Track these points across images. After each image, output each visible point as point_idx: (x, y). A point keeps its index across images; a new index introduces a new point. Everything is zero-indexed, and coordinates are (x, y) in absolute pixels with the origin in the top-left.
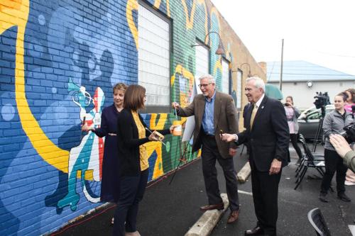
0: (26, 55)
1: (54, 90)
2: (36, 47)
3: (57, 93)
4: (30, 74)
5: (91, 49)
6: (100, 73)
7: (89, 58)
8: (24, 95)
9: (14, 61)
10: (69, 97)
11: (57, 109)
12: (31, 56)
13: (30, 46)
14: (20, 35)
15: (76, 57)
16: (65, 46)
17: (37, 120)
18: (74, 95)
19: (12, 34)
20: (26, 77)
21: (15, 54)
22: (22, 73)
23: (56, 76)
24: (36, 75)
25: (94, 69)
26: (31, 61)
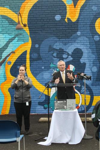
0: (30, 58)
1: (43, 68)
2: (34, 55)
3: (45, 68)
4: (32, 63)
5: (64, 50)
6: (72, 59)
7: (63, 54)
8: (29, 70)
9: (26, 60)
10: (51, 70)
11: (44, 74)
12: (32, 58)
13: (32, 55)
14: (28, 53)
15: (55, 55)
16: (49, 52)
17: (35, 77)
18: (54, 69)
19: (25, 53)
20: (30, 65)
21: (26, 58)
22: (29, 64)
23: (44, 63)
24: (34, 63)
25: (67, 58)
26: (32, 59)
